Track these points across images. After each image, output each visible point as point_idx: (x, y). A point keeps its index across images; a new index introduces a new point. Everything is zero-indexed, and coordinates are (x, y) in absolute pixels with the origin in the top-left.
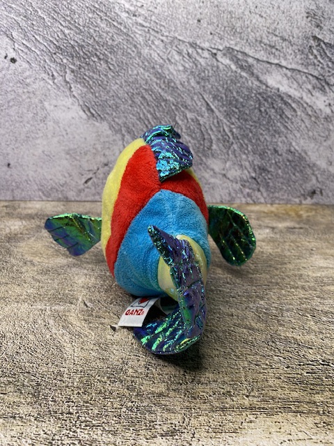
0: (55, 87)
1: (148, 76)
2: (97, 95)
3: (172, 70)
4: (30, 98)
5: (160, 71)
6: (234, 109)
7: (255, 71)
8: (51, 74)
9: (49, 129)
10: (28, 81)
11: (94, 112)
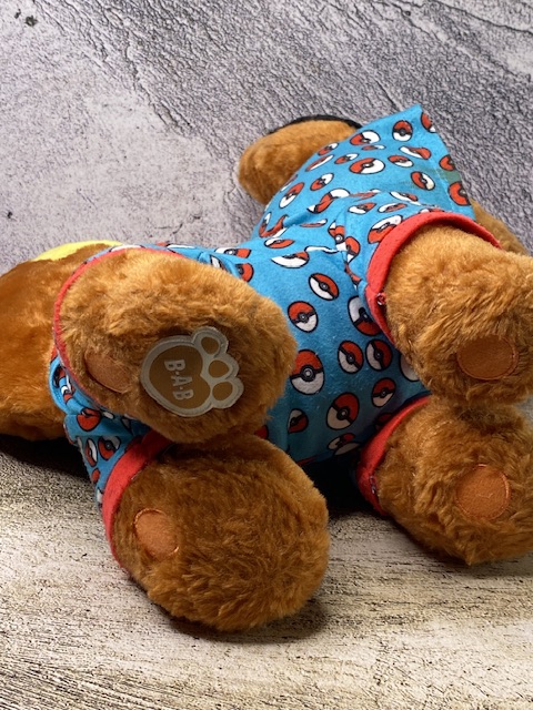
0: (106, 70)
1: (282, 53)
2: (185, 85)
3: (325, 42)
4: (58, 90)
5: (304, 44)
6: (444, 114)
7: (484, 44)
8: (100, 47)
9: (91, 148)
10: (56, 58)
11: (178, 118)
